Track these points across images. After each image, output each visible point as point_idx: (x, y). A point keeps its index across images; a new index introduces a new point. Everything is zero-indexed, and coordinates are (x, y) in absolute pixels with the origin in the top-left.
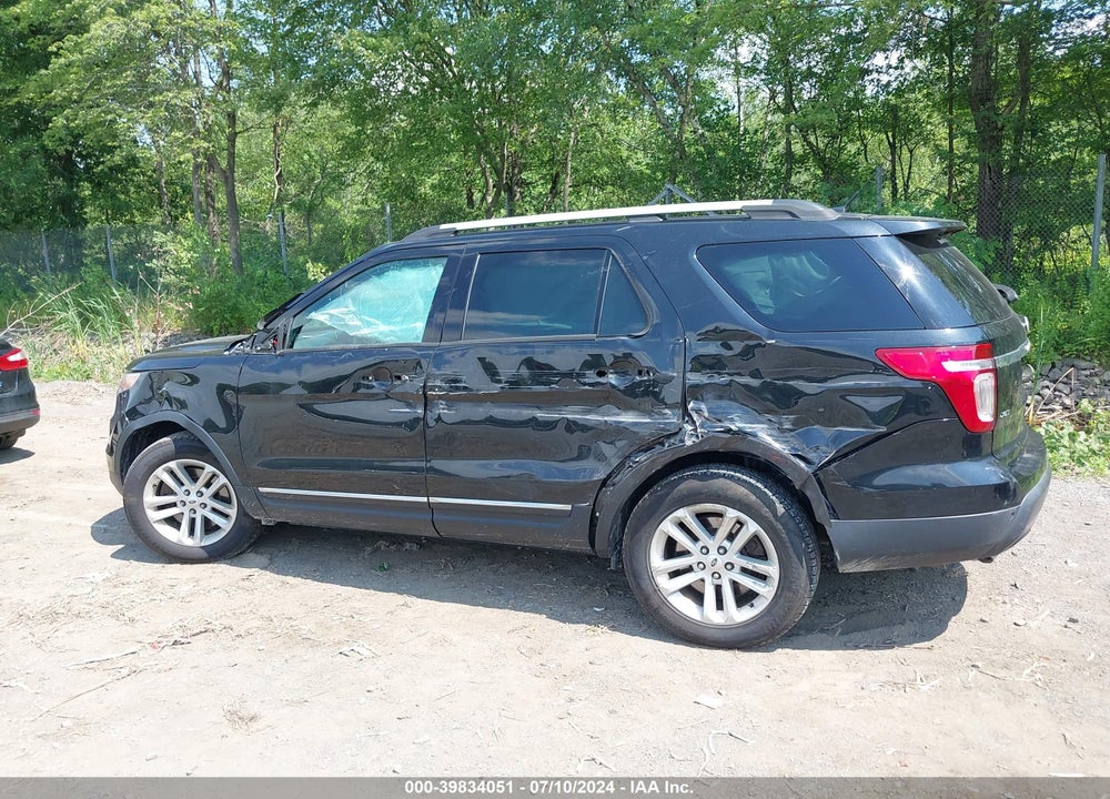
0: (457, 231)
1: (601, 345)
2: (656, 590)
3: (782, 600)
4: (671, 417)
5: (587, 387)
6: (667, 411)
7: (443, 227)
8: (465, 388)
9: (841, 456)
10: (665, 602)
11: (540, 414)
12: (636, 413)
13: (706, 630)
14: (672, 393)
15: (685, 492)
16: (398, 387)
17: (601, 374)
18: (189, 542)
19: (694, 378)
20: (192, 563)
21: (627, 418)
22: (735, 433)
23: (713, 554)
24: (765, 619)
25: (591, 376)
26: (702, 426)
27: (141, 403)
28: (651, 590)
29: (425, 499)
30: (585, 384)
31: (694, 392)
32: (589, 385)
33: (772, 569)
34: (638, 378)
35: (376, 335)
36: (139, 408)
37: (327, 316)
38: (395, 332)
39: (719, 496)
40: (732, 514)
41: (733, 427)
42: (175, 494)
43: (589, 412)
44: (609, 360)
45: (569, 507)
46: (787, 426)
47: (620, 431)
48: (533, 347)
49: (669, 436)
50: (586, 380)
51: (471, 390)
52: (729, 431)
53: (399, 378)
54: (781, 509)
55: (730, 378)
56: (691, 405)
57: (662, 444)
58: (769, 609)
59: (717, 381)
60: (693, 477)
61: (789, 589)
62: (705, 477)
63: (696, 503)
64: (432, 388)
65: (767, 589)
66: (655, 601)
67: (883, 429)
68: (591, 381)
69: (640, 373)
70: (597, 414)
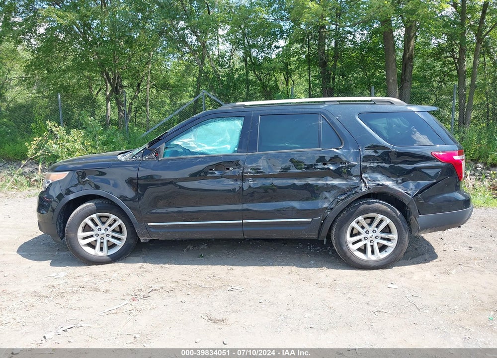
0: (245, 106)
1: (325, 152)
2: (349, 250)
3: (399, 247)
4: (356, 180)
5: (319, 170)
6: (354, 178)
7: (238, 104)
8: (262, 172)
9: (420, 192)
10: (352, 254)
11: (296, 182)
12: (340, 179)
13: (370, 263)
14: (356, 171)
15: (362, 210)
16: (228, 173)
17: (325, 164)
18: (101, 254)
19: (364, 164)
20: (102, 264)
21: (336, 182)
22: (381, 185)
23: (371, 233)
24: (392, 256)
25: (320, 166)
26: (368, 183)
27: (72, 187)
28: (347, 250)
29: (241, 221)
30: (318, 168)
31: (364, 170)
32: (319, 169)
33: (394, 236)
34: (341, 165)
35: (206, 151)
36: (71, 189)
37: (182, 143)
38: (216, 150)
39: (376, 210)
40: (380, 216)
41: (380, 183)
42: (93, 230)
43: (319, 180)
44: (328, 159)
45: (310, 220)
46: (400, 182)
47: (334, 187)
48: (294, 154)
49: (355, 188)
50: (319, 167)
51: (265, 173)
52: (378, 184)
53: (228, 169)
54: (399, 213)
55: (377, 164)
56: (363, 175)
57: (352, 191)
58: (394, 252)
59: (372, 165)
60: (365, 203)
61: (402, 243)
62: (369, 203)
63: (366, 214)
64: (247, 173)
65: (393, 244)
66: (349, 254)
67: (435, 181)
68: (321, 167)
69: (341, 163)
70: (322, 180)
